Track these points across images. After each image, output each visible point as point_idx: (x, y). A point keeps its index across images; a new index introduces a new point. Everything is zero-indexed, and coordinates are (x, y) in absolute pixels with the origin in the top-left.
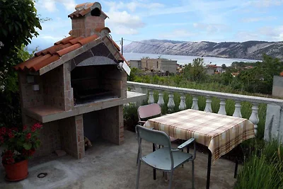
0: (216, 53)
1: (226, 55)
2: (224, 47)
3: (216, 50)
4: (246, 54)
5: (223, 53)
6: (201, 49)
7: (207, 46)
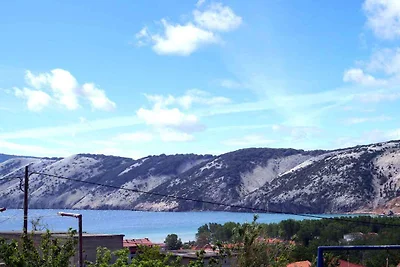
0: (134, 196)
1: (169, 200)
2: (158, 172)
3: (129, 185)
4: (236, 196)
5: (157, 195)
6: (76, 182)
7: (96, 172)
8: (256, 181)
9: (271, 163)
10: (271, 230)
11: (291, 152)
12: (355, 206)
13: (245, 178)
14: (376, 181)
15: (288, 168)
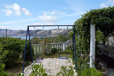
4: (36, 35)
7: (21, 32)
8: (38, 33)
9: (40, 31)
10: (39, 38)
11: (42, 30)
12: (49, 36)
13: (37, 33)
14: (51, 33)
15: (42, 32)
